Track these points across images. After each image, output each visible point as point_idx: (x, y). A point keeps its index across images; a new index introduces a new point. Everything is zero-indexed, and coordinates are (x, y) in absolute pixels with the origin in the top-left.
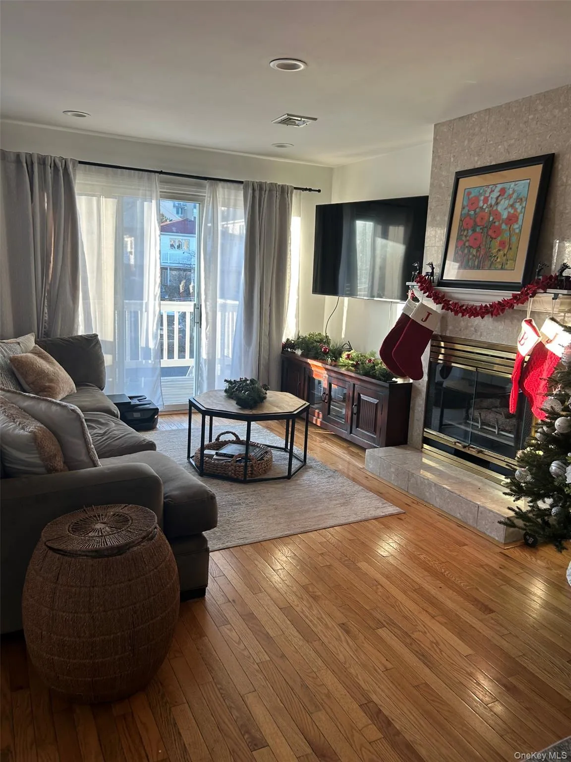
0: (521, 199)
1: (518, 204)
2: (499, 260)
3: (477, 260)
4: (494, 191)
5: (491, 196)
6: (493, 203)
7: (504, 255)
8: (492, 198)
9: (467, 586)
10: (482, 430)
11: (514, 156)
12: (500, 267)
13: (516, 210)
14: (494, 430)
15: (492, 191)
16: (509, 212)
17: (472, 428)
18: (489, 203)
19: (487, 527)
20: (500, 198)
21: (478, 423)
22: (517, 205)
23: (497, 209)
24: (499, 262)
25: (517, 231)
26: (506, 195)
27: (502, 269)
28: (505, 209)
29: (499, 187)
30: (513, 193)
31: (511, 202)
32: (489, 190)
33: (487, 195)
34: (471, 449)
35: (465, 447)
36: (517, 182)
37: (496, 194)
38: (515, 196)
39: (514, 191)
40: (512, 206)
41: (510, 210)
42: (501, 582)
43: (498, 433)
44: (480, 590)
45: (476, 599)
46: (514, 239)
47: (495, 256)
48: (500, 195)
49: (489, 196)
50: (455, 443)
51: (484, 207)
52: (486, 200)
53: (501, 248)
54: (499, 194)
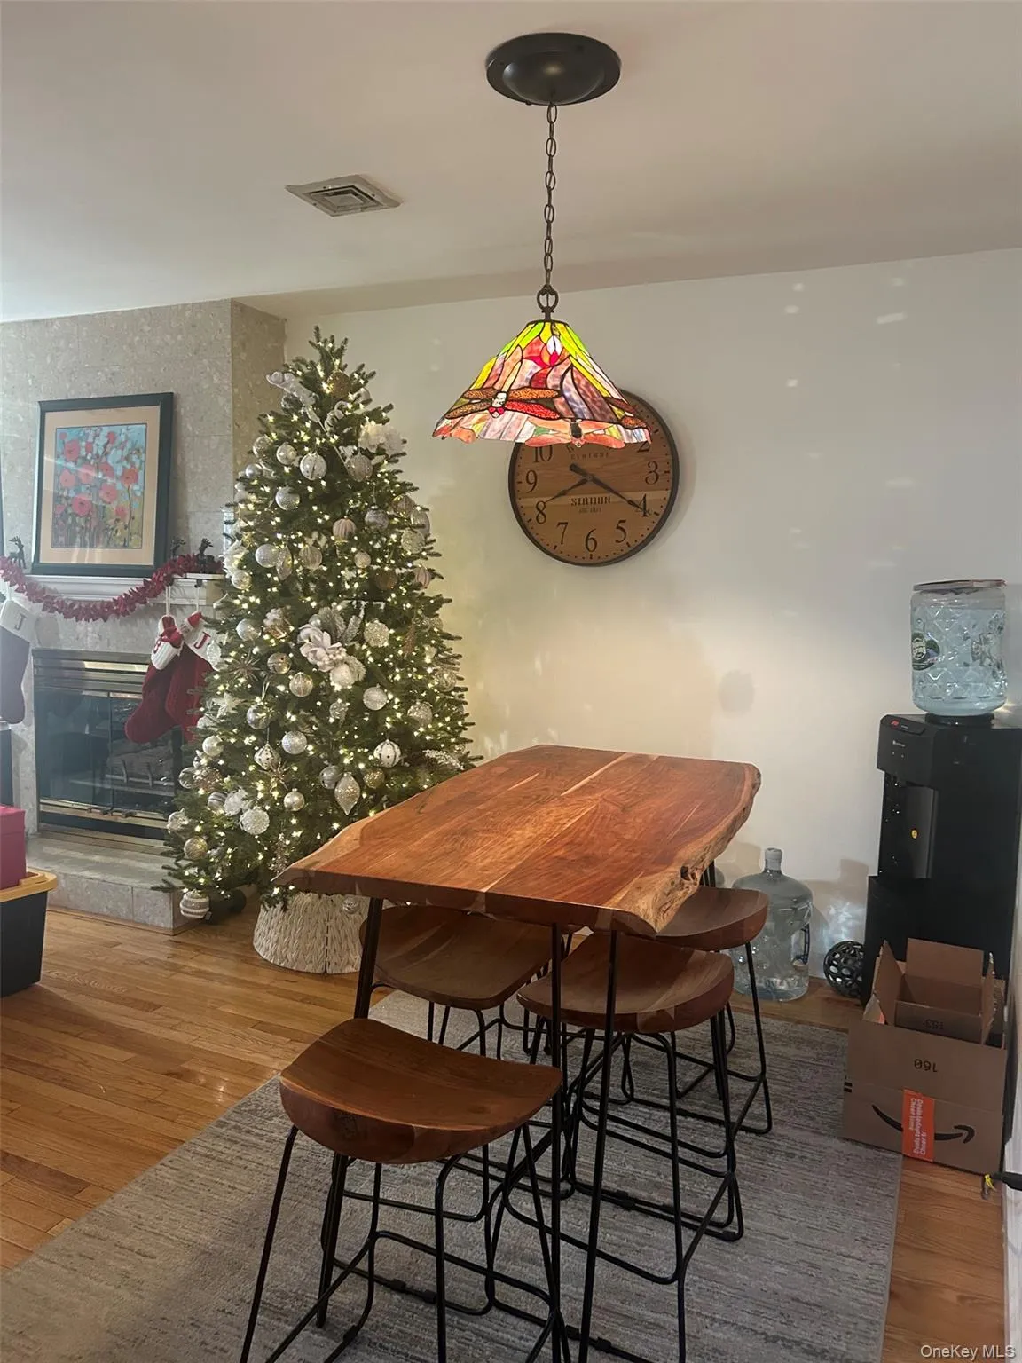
0: (139, 450)
1: (136, 456)
2: (118, 534)
3: (88, 534)
4: (98, 436)
5: (97, 442)
6: (100, 452)
7: (126, 527)
8: (98, 445)
9: (123, 989)
10: (130, 784)
11: (121, 390)
12: (122, 543)
13: (133, 465)
14: (146, 781)
15: (97, 435)
16: (124, 467)
17: (112, 784)
18: (95, 452)
19: (147, 913)
20: (109, 445)
21: (122, 775)
22: (134, 458)
23: (106, 462)
24: (119, 537)
25: (139, 494)
26: (117, 443)
27: (125, 547)
28: (118, 463)
29: (106, 431)
30: (126, 441)
31: (125, 453)
32: (92, 433)
33: (90, 440)
34: (114, 813)
35: (105, 813)
36: (130, 427)
37: (102, 440)
38: (129, 445)
39: (127, 439)
40: (127, 458)
41: (125, 463)
42: (169, 972)
43: (153, 784)
44: (142, 988)
45: (136, 1000)
46: (136, 505)
47: (112, 529)
48: (108, 442)
49: (94, 442)
50: (90, 809)
51: (88, 457)
52: (89, 448)
53: (119, 517)
54: (106, 440)
